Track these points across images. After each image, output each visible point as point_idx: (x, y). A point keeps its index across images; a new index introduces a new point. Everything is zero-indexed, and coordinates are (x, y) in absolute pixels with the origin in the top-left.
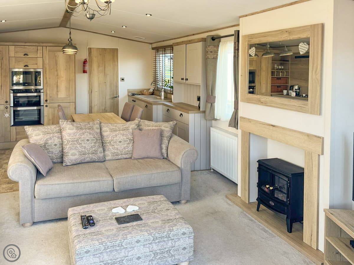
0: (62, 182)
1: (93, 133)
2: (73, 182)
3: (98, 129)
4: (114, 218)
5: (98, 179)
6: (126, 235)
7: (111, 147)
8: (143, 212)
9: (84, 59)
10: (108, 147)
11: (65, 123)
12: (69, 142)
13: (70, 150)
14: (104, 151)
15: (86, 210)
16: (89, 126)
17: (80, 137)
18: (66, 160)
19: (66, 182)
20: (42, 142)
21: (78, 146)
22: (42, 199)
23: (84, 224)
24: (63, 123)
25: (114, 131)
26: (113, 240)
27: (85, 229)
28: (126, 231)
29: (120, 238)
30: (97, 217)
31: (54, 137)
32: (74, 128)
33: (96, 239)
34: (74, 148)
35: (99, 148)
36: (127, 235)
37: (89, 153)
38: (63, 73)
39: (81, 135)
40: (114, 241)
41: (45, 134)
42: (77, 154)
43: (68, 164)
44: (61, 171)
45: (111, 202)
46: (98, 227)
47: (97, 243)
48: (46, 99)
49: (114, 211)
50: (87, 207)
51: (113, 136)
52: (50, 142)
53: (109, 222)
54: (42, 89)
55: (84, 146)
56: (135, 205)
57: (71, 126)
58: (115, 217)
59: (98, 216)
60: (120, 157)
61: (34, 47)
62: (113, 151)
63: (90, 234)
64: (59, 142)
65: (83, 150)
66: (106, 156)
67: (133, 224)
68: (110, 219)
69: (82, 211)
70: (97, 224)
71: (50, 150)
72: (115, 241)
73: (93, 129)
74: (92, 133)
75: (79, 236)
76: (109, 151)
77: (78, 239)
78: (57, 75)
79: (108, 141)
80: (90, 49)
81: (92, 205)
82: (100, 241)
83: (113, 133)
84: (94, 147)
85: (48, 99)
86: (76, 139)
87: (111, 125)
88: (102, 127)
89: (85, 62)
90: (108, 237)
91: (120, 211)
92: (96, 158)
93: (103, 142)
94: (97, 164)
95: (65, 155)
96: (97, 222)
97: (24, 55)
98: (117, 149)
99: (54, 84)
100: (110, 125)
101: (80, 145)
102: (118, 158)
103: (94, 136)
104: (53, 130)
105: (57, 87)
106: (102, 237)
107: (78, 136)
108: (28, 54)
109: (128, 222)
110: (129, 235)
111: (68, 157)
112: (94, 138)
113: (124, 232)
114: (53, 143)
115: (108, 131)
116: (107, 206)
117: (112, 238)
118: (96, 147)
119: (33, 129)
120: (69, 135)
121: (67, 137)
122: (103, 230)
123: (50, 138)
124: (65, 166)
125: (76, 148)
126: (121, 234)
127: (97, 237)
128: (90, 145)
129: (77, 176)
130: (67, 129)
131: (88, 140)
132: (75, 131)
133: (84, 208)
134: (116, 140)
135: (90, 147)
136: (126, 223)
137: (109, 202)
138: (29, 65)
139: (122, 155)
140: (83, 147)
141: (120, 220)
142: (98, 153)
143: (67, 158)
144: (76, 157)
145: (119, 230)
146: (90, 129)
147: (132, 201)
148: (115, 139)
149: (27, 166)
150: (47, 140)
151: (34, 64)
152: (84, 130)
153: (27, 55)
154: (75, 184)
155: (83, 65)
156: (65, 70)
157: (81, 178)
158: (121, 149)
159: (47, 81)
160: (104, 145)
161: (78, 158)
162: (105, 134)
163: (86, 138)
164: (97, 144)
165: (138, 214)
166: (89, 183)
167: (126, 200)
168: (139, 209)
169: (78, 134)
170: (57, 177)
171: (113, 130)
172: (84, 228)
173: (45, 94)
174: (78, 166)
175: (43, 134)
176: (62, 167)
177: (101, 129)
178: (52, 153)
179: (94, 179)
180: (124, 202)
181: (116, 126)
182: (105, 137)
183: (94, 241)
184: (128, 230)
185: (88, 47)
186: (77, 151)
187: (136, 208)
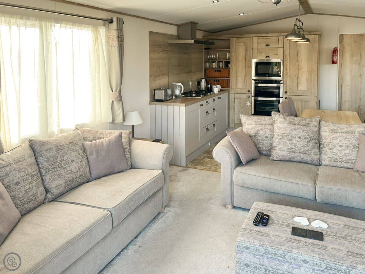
0: (258, 175)
1: (308, 130)
2: (269, 177)
3: (315, 127)
4: (291, 227)
5: (297, 181)
6: (292, 248)
7: (328, 151)
8: (331, 233)
9: (334, 47)
10: (325, 150)
11: (277, 115)
12: (278, 136)
13: (279, 144)
14: (320, 153)
15: (269, 208)
16: (304, 122)
17: (291, 133)
18: (273, 154)
19: (262, 175)
20: (253, 132)
21: (288, 142)
22: (241, 186)
23: (256, 220)
24: (275, 116)
25: (334, 132)
26: (276, 247)
27: (255, 226)
28: (295, 244)
29: (284, 248)
30: (275, 219)
31: (265, 128)
32: (286, 123)
33: (258, 239)
34: (284, 144)
35: (313, 148)
36: (294, 249)
37: (300, 152)
38: (304, 64)
39: (292, 131)
40: (276, 249)
41: (257, 124)
42: (286, 150)
43: (275, 159)
44: (263, 164)
45: (300, 209)
46: (269, 228)
47: (257, 243)
48: (285, 91)
49: (297, 219)
50: (272, 206)
51: (332, 138)
52: (261, 133)
53: (283, 228)
54: (282, 80)
55: (295, 144)
56: (326, 222)
57: (283, 119)
58: (293, 226)
59: (277, 219)
60: (339, 164)
61: (276, 37)
62: (331, 155)
63: (257, 232)
64: (271, 134)
65: (293, 147)
66: (322, 160)
67: (308, 240)
68: (286, 226)
69: (264, 208)
70: (269, 226)
71: (261, 141)
72: (278, 250)
73: (308, 126)
74: (306, 131)
75: (245, 230)
76: (326, 154)
77: (243, 233)
78: (298, 66)
79: (326, 143)
80: (342, 36)
81: (277, 206)
82: (261, 243)
83: (333, 135)
84: (307, 147)
85: (288, 90)
86: (286, 134)
87: (333, 125)
88: (321, 125)
89: (335, 51)
90: (272, 242)
91: (302, 222)
92: (309, 160)
93: (321, 143)
94: (309, 166)
95: (273, 148)
96: (271, 224)
97: (266, 46)
98: (336, 154)
99: (294, 75)
100: (331, 125)
101: (289, 141)
102: (337, 165)
103: (308, 134)
104: (266, 121)
105: (298, 78)
106: (265, 240)
107: (288, 132)
108: (270, 44)
109: (303, 236)
110: (296, 249)
111: (276, 151)
112: (308, 137)
113: (292, 245)
114: (265, 134)
115: (328, 131)
116: (293, 212)
117: (275, 245)
118: (310, 147)
119: (247, 118)
120: (279, 129)
121: (277, 130)
122: (272, 233)
123: (262, 129)
124: (271, 160)
125: (286, 144)
126: (286, 246)
127: (262, 238)
128: (302, 144)
129: (277, 172)
130: (278, 122)
131: (300, 138)
132: (286, 125)
133: (268, 206)
134: (336, 143)
135: (302, 145)
136: (301, 237)
137: (297, 209)
138: (270, 56)
139: (342, 162)
140: (293, 144)
141: (297, 231)
142: (311, 153)
143: (274, 153)
144: (285, 153)
145: (288, 240)
146: (305, 126)
147: (325, 217)
148: (334, 142)
149: (228, 151)
150: (258, 130)
151: (275, 55)
152: (297, 126)
153: (269, 46)
154: (272, 180)
155: (332, 55)
156: (307, 60)
157: (279, 176)
158: (341, 155)
159: (287, 72)
160: (321, 147)
161: (286, 154)
162: (323, 134)
163: (298, 135)
164: (311, 144)
165: (322, 233)
166: (287, 183)
167: (319, 213)
168: (328, 228)
169: (289, 129)
170: (256, 168)
171: (332, 131)
172: (254, 224)
173: (285, 85)
174: (285, 163)
175: (255, 124)
176: (269, 160)
177: (319, 128)
178: (263, 145)
179: (293, 181)
180: (315, 215)
181: (338, 127)
182: (323, 138)
183: (256, 240)
184: (298, 244)
185: (339, 34)
186: (286, 147)
187: (325, 226)
